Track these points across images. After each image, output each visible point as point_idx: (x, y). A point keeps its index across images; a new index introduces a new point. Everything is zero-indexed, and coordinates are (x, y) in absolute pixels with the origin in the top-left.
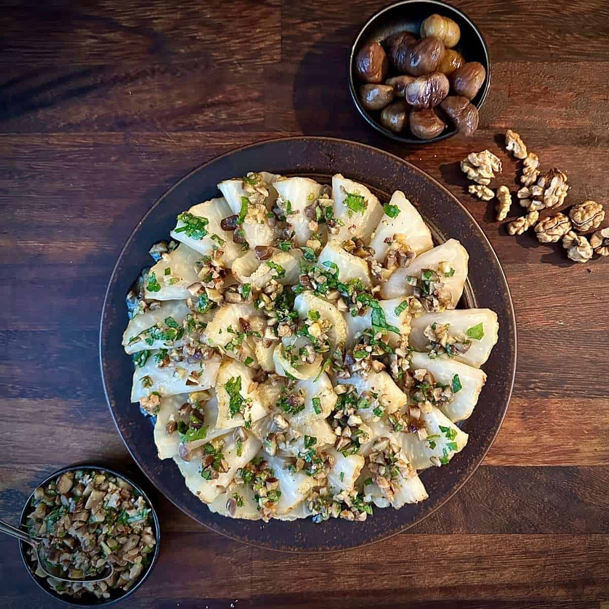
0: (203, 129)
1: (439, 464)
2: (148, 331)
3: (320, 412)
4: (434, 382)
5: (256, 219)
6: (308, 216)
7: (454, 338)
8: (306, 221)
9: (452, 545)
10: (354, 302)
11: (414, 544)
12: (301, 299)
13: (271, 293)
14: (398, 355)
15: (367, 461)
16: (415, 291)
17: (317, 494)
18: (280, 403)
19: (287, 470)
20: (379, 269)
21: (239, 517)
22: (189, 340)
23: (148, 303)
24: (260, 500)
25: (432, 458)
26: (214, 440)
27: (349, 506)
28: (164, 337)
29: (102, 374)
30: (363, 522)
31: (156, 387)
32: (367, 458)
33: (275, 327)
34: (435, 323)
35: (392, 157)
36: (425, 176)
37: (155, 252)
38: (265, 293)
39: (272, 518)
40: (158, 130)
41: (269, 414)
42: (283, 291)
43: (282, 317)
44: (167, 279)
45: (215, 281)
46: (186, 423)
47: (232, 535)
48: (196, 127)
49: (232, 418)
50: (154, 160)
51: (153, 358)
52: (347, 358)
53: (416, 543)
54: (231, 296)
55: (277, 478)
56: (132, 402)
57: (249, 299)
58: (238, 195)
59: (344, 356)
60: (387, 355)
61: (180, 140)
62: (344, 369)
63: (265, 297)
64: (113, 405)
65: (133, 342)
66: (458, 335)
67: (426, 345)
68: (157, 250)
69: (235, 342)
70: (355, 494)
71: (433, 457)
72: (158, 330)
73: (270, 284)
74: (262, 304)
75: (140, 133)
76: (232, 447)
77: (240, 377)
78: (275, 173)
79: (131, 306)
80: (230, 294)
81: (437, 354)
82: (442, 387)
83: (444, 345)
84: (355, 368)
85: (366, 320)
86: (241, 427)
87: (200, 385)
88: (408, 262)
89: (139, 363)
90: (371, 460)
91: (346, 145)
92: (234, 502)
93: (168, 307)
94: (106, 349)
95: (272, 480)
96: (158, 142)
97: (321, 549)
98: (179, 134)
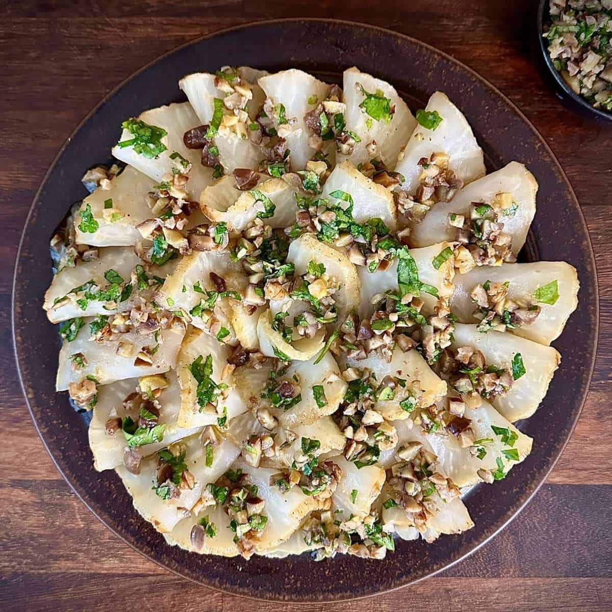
0: (157, 13)
1: (492, 481)
2: (80, 289)
3: (324, 406)
4: (484, 365)
5: (234, 132)
6: (309, 128)
7: (515, 302)
8: (306, 135)
9: (499, 592)
10: (374, 250)
11: (447, 591)
12: (299, 245)
13: (255, 238)
14: (434, 327)
15: (389, 475)
16: (460, 235)
17: (318, 521)
18: (266, 392)
19: (276, 487)
20: (410, 204)
21: (207, 553)
22: (140, 302)
23: (81, 249)
24: (238, 528)
25: (481, 472)
26: (173, 445)
27: (362, 538)
28: (103, 296)
29: (16, 351)
30: (380, 560)
31: (91, 370)
32: (388, 472)
33: (261, 284)
34: (488, 281)
35: (426, 48)
36: (473, 75)
37: (90, 181)
38: (246, 238)
39: (254, 554)
40: (95, 15)
41: (250, 409)
42: (273, 236)
43: (271, 271)
44: (107, 212)
45: (177, 218)
46: (134, 421)
47: (197, 579)
48: (149, 10)
49: (200, 412)
50: (89, 57)
51: (88, 328)
52: (363, 330)
53: (450, 590)
54: (198, 240)
55: (262, 499)
56: (57, 390)
57: (225, 245)
58: (210, 96)
59: (357, 329)
60: (418, 327)
61: (125, 28)
62: (357, 346)
63: (246, 243)
64: (30, 396)
65: (59, 305)
66: (520, 299)
67: (474, 313)
68: (92, 177)
69: (205, 305)
70: (371, 521)
71: (481, 470)
72: (94, 286)
73: (254, 225)
74: (242, 253)
75: (69, 20)
76: (199, 454)
77: (210, 355)
78: (260, 69)
79: (56, 256)
80: (198, 237)
81: (490, 325)
82: (496, 372)
83: (501, 313)
84: (374, 344)
85: (389, 277)
86: (211, 425)
87: (154, 366)
88: (451, 194)
89: (68, 337)
90: (394, 474)
91: (362, 30)
92: (202, 531)
93: (109, 257)
94: (21, 315)
95: (255, 500)
96: (95, 32)
97: (321, 597)
98: (124, 20)
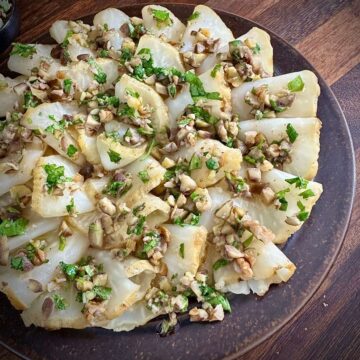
3: (148, 180)
7: (276, 95)
10: (171, 80)
17: (157, 289)
26: (35, 240)
30: (221, 321)
33: (97, 114)
49: (49, 194)
77: (63, 167)
81: (263, 113)
82: (277, 143)
83: (268, 103)
92: (51, 301)
